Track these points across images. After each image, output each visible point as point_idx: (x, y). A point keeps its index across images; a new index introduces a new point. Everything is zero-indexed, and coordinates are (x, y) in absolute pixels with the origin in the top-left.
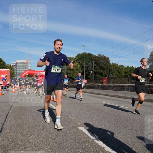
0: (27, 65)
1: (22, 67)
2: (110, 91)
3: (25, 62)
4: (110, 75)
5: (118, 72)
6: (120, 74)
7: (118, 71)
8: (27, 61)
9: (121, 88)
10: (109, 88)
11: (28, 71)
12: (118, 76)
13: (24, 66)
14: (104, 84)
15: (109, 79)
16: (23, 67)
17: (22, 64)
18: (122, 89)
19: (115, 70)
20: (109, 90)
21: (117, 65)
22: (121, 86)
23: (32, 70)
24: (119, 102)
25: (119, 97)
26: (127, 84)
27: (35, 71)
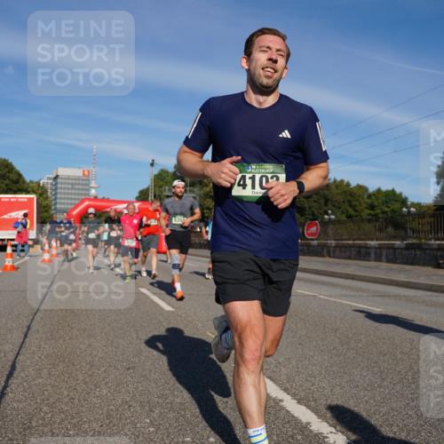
0: (86, 185)
1: (72, 189)
2: (328, 259)
3: (81, 174)
4: (327, 214)
5: (351, 206)
6: (356, 211)
7: (349, 201)
8: (86, 173)
9: (359, 252)
10: (325, 251)
11: (89, 200)
12: (349, 217)
13: (77, 187)
14: (311, 240)
15: (324, 224)
16: (75, 189)
17: (72, 179)
18: (362, 254)
19: (340, 198)
20: (323, 256)
21: (348, 184)
22: (360, 247)
23: (100, 197)
24: (352, 293)
25: (353, 277)
26: (377, 240)
27: (108, 200)
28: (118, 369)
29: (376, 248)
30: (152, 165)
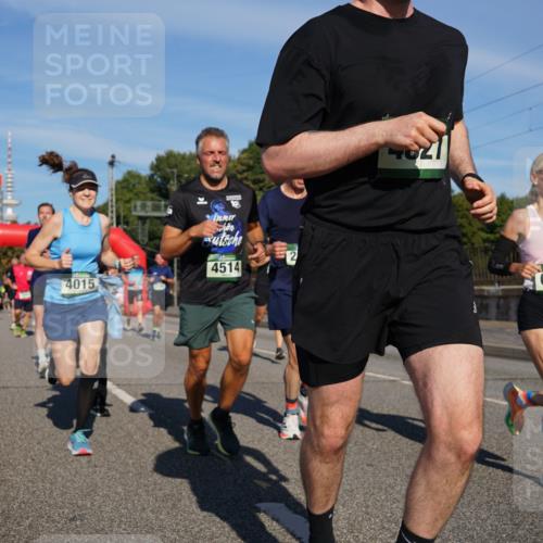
28: (53, 521)
29: (499, 297)
30: (112, 164)
